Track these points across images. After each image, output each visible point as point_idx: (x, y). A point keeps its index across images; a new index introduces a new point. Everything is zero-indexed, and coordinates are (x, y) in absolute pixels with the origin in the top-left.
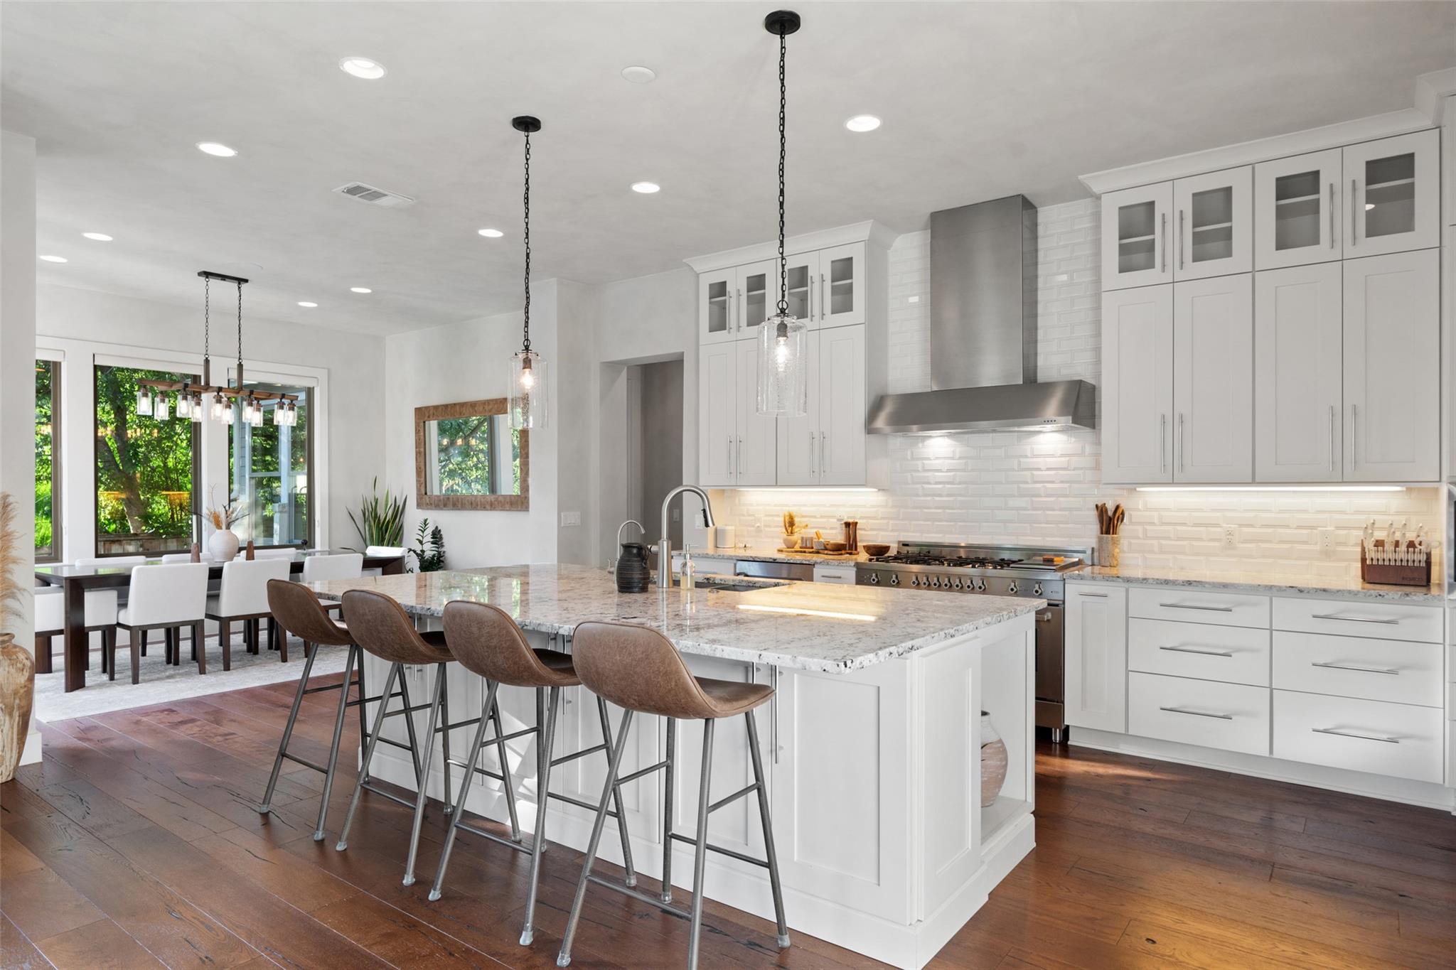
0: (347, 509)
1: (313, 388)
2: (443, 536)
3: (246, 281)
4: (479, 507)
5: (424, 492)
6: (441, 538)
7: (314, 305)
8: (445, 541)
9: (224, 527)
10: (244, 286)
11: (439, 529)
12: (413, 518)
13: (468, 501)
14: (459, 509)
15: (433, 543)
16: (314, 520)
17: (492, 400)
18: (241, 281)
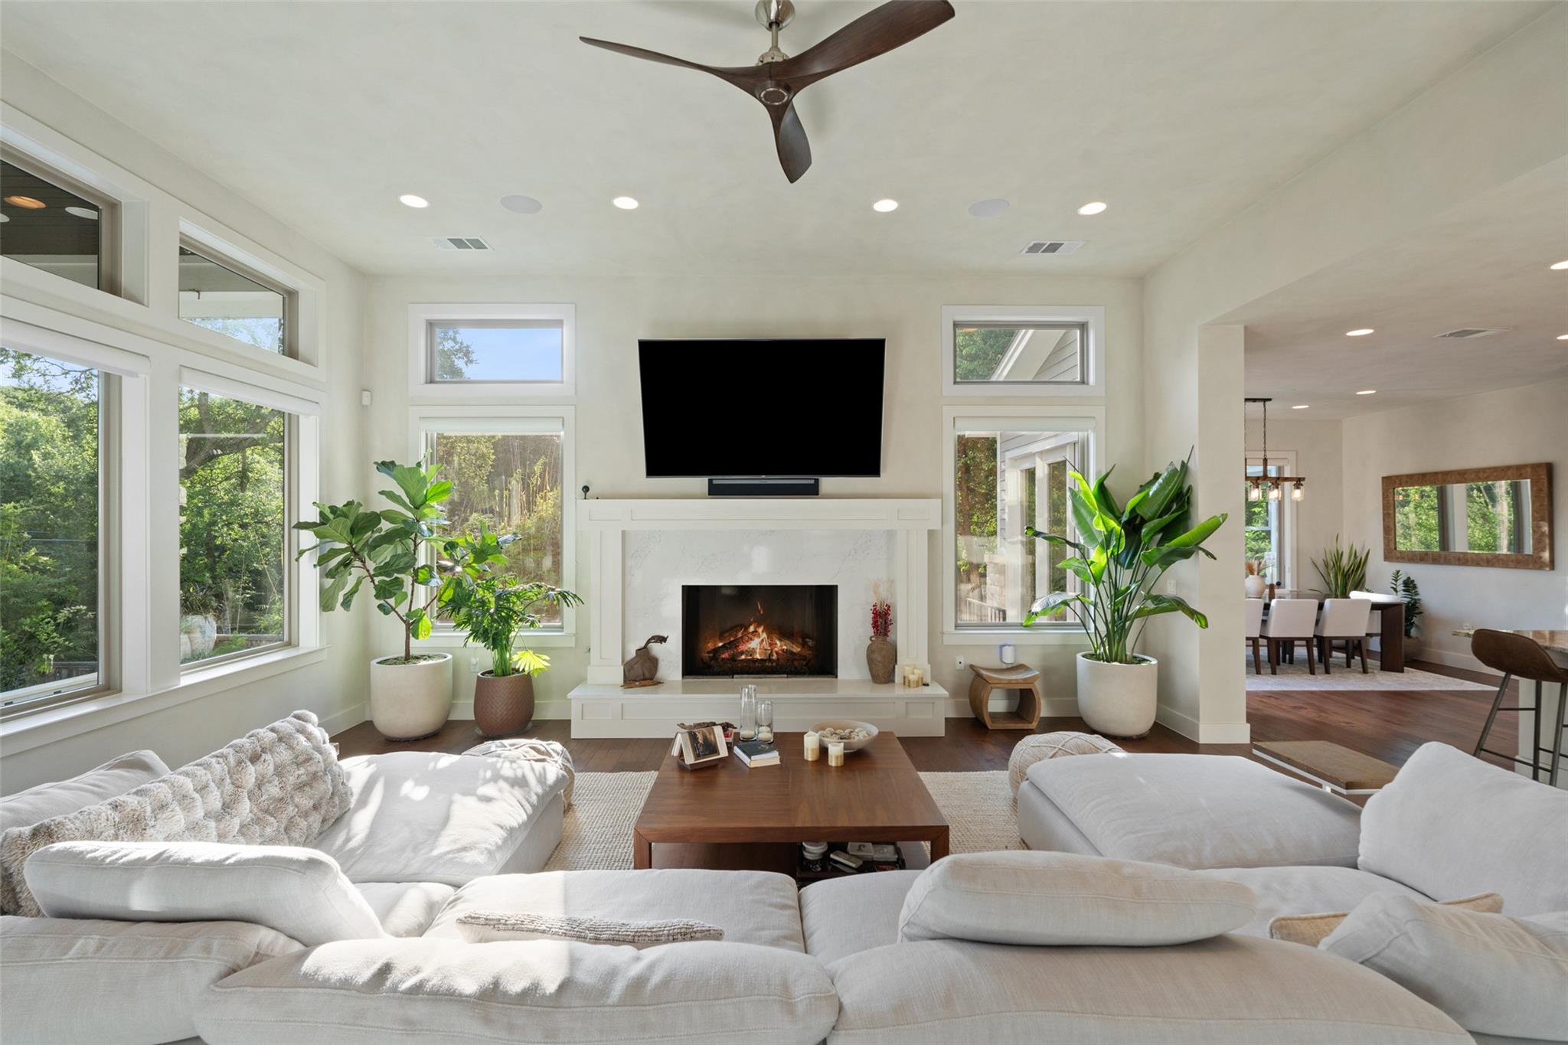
0: (1311, 559)
1: (1283, 467)
2: (1417, 586)
3: (1270, 400)
4: (1469, 563)
5: (1393, 548)
6: (1415, 587)
7: (1307, 406)
8: (1420, 589)
9: (1256, 573)
10: (1267, 403)
11: (1412, 579)
12: (1379, 568)
13: (1454, 557)
14: (1441, 564)
15: (1404, 590)
16: (1284, 567)
17: (1490, 468)
18: (1265, 400)
